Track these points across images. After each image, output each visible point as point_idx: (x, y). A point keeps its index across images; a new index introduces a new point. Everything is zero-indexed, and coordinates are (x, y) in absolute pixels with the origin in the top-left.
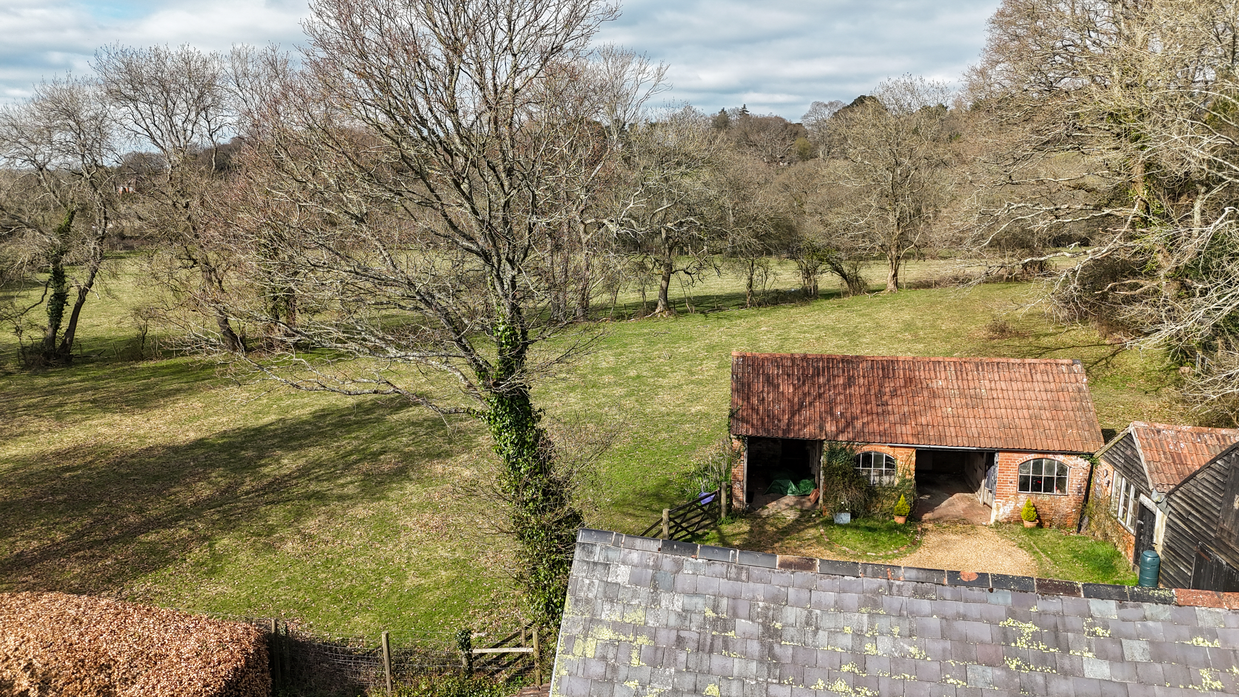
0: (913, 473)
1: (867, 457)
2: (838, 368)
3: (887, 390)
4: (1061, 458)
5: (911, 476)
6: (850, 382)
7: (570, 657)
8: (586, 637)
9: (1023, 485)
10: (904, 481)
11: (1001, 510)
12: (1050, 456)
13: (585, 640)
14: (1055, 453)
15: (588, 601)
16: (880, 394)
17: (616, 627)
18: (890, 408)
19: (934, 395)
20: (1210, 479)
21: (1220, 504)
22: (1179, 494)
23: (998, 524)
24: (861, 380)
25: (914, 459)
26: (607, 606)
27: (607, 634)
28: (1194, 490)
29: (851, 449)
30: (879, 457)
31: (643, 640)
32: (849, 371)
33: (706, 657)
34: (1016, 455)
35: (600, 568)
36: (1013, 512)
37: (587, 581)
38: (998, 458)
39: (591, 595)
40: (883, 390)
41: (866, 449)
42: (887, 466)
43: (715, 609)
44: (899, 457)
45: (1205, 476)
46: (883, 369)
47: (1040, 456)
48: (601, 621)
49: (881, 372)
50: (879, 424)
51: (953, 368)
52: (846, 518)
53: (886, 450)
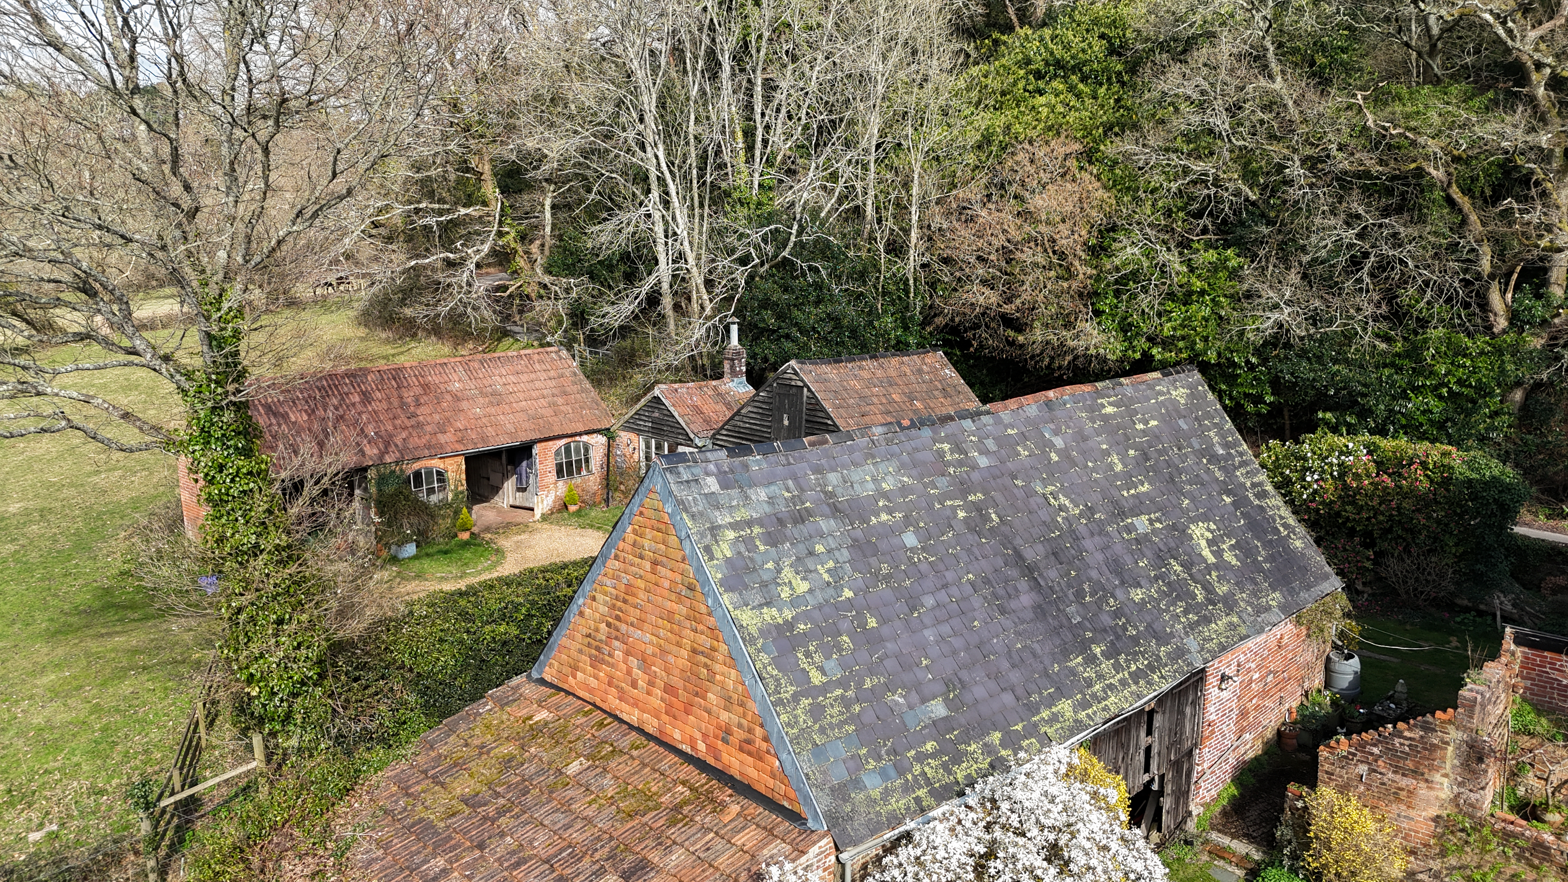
0: (464, 482)
1: (417, 475)
2: (346, 384)
3: (409, 400)
4: (585, 438)
5: (463, 487)
6: (366, 397)
7: (715, 562)
8: (717, 542)
9: (560, 473)
10: (456, 495)
11: (545, 502)
12: (578, 438)
13: (718, 545)
14: (580, 434)
15: (701, 514)
16: (403, 405)
17: (734, 526)
18: (421, 418)
19: (457, 398)
20: (755, 410)
21: (769, 427)
22: (725, 432)
23: (545, 518)
24: (378, 394)
25: (464, 467)
26: (717, 513)
27: (731, 535)
28: (742, 424)
29: (401, 470)
30: (429, 473)
31: (757, 530)
32: (359, 386)
33: (802, 526)
34: (551, 443)
35: (693, 484)
36: (554, 502)
37: (690, 498)
38: (536, 450)
39: (700, 508)
40: (405, 400)
41: (416, 466)
42: (439, 481)
43: (788, 490)
44: (450, 468)
45: (750, 409)
46: (395, 379)
47: (569, 440)
48: (720, 526)
49: (393, 383)
50: (419, 437)
51: (461, 369)
52: (410, 549)
53: (436, 464)
